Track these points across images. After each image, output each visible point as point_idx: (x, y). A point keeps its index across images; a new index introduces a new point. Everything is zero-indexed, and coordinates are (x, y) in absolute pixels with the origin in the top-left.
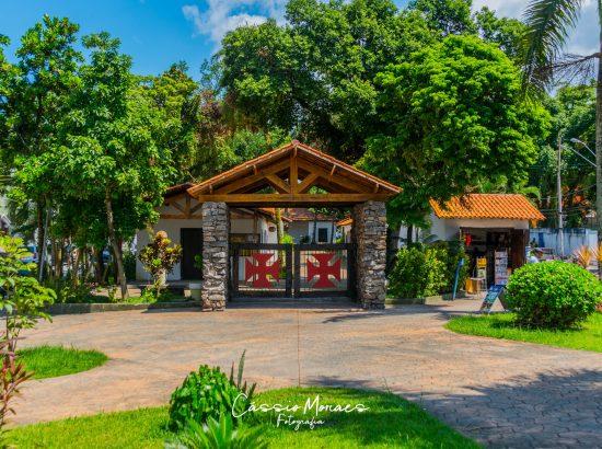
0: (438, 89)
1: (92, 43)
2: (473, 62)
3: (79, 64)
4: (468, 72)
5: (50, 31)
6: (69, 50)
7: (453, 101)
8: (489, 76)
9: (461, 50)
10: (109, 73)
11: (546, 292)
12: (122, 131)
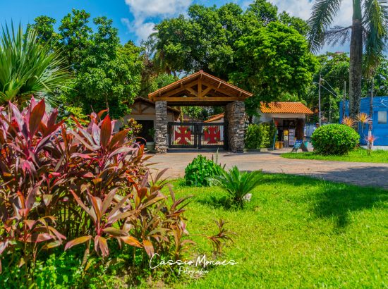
0: (266, 47)
1: (98, 22)
2: (283, 34)
3: (90, 34)
4: (281, 39)
5: (76, 17)
6: (85, 27)
7: (274, 53)
8: (292, 41)
9: (277, 29)
10: (107, 37)
11: (333, 138)
12: (115, 66)
